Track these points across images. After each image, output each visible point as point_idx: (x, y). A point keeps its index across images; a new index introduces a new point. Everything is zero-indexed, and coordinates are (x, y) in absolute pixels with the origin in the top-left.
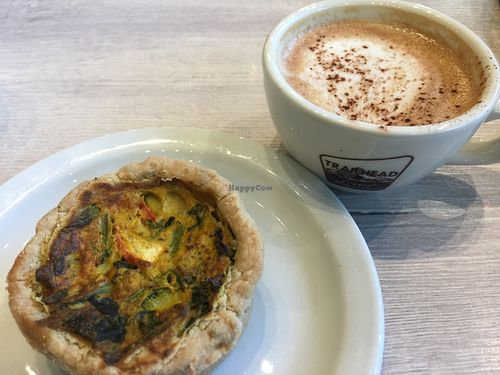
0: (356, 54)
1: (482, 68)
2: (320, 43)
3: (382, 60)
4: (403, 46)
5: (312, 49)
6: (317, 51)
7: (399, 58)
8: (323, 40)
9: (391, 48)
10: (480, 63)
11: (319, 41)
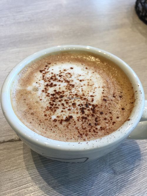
0: (66, 72)
1: (133, 92)
2: (47, 68)
3: (80, 75)
4: (93, 68)
5: (41, 71)
6: (44, 72)
7: (90, 74)
8: (49, 65)
9: (86, 68)
10: (132, 88)
11: (46, 66)
